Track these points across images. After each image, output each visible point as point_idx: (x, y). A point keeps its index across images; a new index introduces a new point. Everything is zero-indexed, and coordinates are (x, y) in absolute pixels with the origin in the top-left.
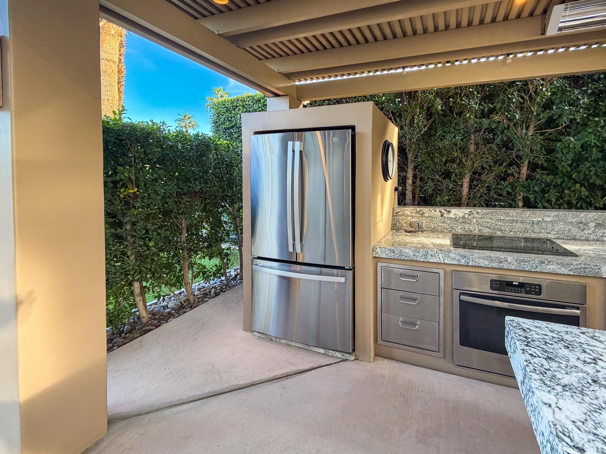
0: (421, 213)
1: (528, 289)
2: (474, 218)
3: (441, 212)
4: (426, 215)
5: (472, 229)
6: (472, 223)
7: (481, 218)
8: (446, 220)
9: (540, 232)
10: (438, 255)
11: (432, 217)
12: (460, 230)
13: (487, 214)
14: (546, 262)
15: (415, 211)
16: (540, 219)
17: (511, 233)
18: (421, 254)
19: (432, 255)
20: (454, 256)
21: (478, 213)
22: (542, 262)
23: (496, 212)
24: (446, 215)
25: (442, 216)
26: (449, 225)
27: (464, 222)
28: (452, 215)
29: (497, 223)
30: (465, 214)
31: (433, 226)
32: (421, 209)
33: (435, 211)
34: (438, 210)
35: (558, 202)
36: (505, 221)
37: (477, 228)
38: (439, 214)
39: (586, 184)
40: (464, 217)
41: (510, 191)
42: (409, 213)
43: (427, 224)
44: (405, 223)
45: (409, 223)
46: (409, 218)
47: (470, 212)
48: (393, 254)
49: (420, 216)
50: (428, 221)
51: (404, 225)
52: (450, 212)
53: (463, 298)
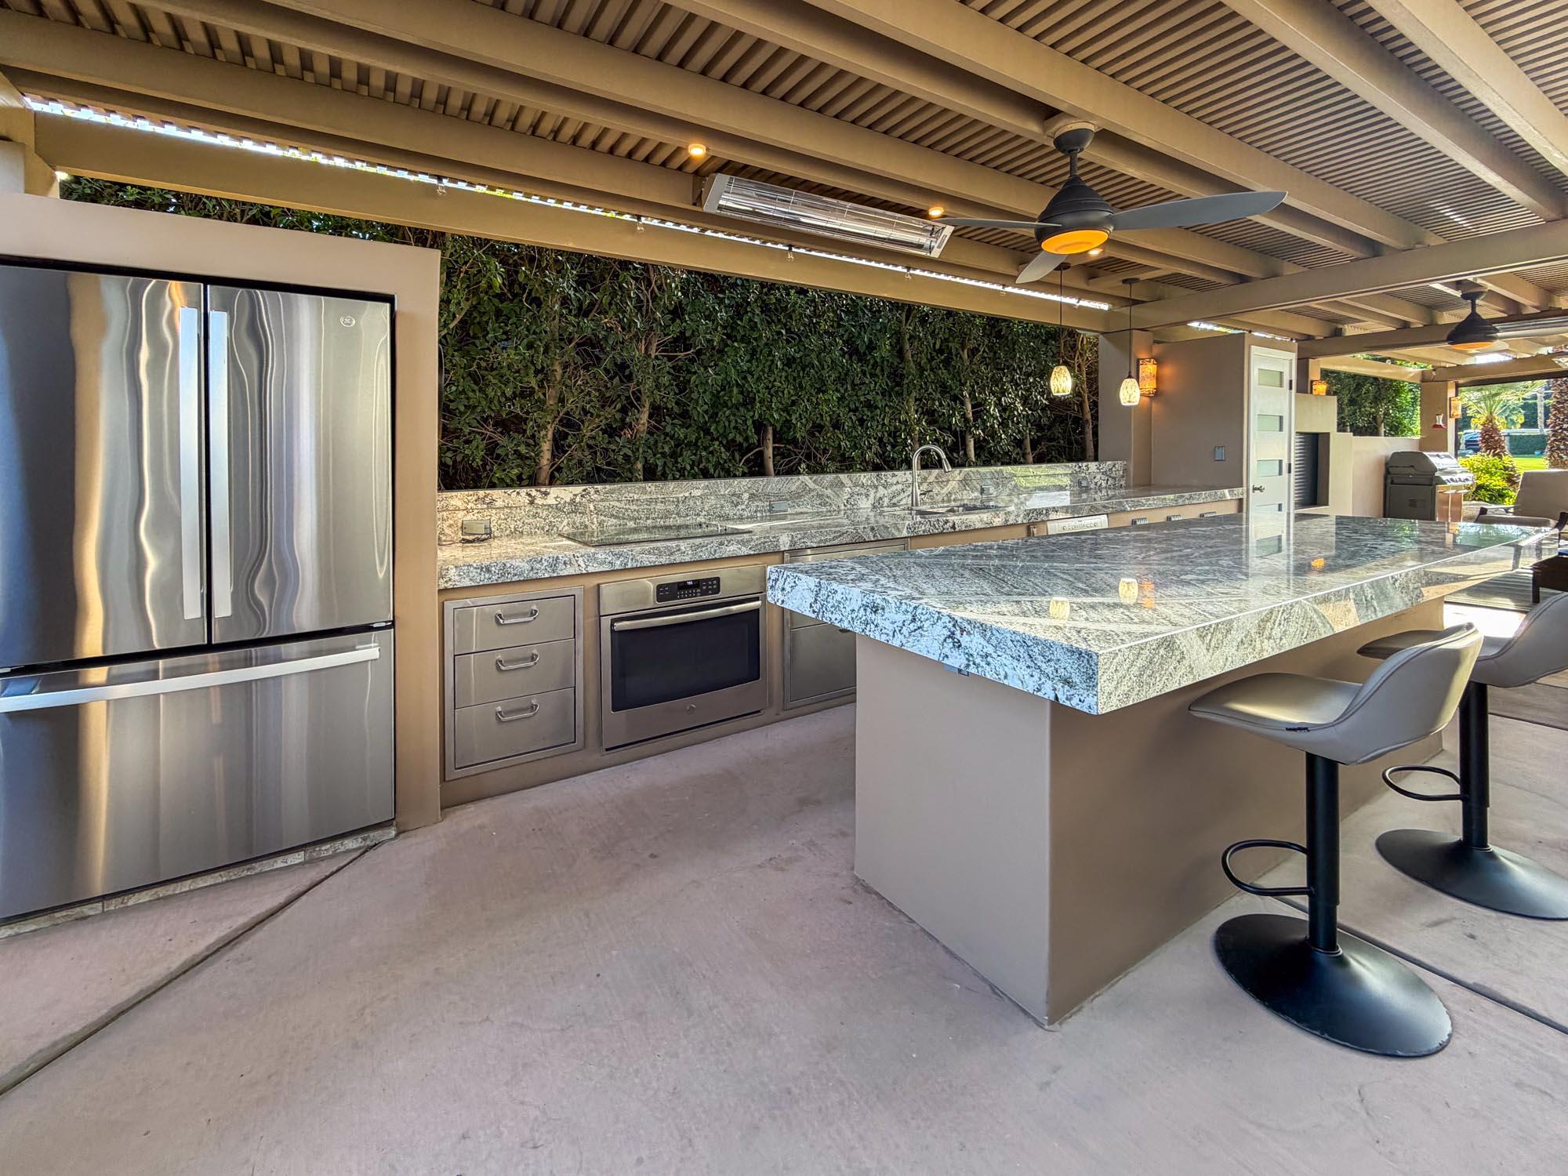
0: (487, 500)
1: (704, 588)
2: (590, 501)
3: (529, 495)
4: (499, 503)
5: (587, 523)
6: (588, 512)
7: (602, 500)
8: (539, 511)
9: (687, 515)
11: (510, 508)
12: (566, 528)
13: (612, 492)
14: (726, 543)
15: (475, 497)
16: (687, 494)
17: (649, 521)
18: (546, 564)
19: (565, 563)
20: (603, 556)
21: (597, 492)
22: (722, 544)
23: (626, 487)
24: (539, 501)
25: (532, 503)
26: (545, 519)
27: (573, 512)
28: (551, 500)
29: (627, 506)
30: (576, 495)
31: (512, 526)
32: (487, 492)
33: (518, 493)
34: (523, 491)
35: (693, 471)
36: (639, 503)
37: (595, 520)
38: (527, 500)
39: (724, 443)
40: (573, 501)
41: (630, 453)
42: (459, 504)
43: (499, 522)
44: (450, 526)
45: (460, 525)
46: (460, 514)
47: (584, 490)
48: (487, 576)
49: (485, 506)
50: (503, 517)
51: (447, 531)
52: (546, 494)
53: (618, 626)
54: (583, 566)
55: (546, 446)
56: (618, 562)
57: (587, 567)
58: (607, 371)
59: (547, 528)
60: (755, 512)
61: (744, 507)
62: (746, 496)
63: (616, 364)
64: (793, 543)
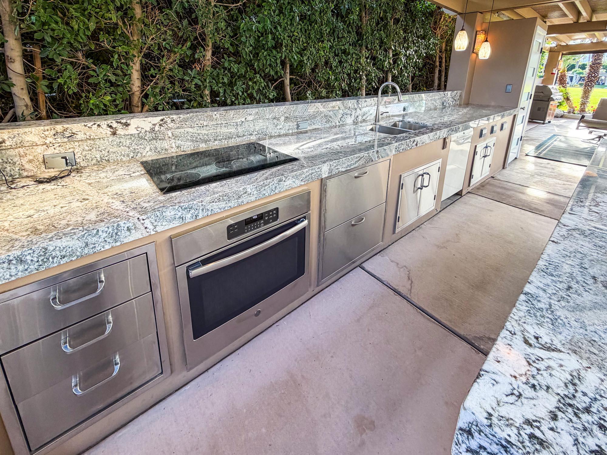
0: (67, 134)
1: (266, 218)
2: (168, 129)
3: (111, 127)
4: (80, 136)
5: (167, 147)
6: (166, 138)
7: (178, 128)
8: (122, 140)
9: (244, 135)
10: (143, 224)
11: (93, 139)
12: (149, 153)
13: (185, 120)
14: (284, 179)
15: (53, 132)
16: (243, 120)
17: (216, 142)
18: (105, 235)
19: (129, 229)
20: (173, 213)
21: (173, 121)
22: (280, 181)
23: (197, 116)
24: (121, 131)
25: (114, 134)
26: (129, 147)
27: (154, 139)
28: (132, 130)
29: (199, 132)
30: (154, 125)
32: (66, 126)
33: (99, 126)
34: (104, 123)
35: (243, 96)
36: (208, 128)
37: (174, 145)
38: (109, 131)
39: (263, 75)
40: (152, 130)
41: (200, 83)
42: (36, 139)
43: (84, 153)
44: (30, 161)
45: (41, 160)
46: (40, 150)
47: (162, 120)
48: (21, 268)
49: (66, 140)
50: (87, 148)
51: (27, 166)
52: (127, 125)
53: (194, 273)
54: (151, 227)
55: (136, 76)
56: (189, 216)
57: (155, 227)
58: (177, 13)
59: (132, 155)
60: (288, 130)
61: (281, 127)
62: (283, 118)
63: (184, 8)
64: (331, 171)
